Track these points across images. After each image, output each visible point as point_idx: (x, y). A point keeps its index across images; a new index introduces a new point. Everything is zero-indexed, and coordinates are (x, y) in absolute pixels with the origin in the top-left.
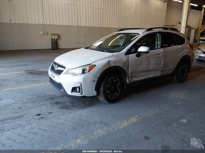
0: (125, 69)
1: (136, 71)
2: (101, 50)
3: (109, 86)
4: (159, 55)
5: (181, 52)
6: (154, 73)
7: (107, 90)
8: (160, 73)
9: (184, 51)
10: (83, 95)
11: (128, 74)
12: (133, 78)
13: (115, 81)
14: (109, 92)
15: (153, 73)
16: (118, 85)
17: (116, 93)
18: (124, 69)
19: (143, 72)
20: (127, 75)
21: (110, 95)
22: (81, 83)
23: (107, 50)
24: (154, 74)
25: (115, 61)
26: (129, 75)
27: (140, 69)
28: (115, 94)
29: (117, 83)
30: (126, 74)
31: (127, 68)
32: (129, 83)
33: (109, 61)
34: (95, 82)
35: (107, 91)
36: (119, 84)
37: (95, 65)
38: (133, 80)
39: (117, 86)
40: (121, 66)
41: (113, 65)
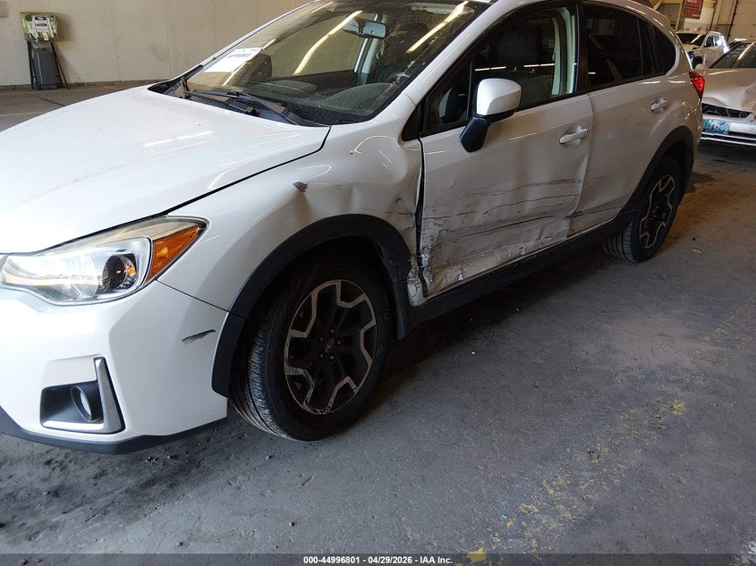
0: (403, 224)
1: (460, 229)
2: (249, 104)
3: (305, 335)
4: (569, 131)
5: (659, 112)
6: (539, 231)
7: (290, 365)
8: (564, 226)
9: (675, 106)
10: (130, 432)
11: (419, 253)
12: (443, 267)
13: (350, 305)
14: (301, 371)
15: (535, 229)
16: (362, 332)
17: (347, 380)
18: (398, 228)
19: (491, 231)
20: (413, 261)
21: (311, 392)
22: (98, 362)
23: (284, 104)
24: (541, 235)
25: (339, 187)
26: (425, 258)
27: (479, 218)
28: (341, 384)
29: (357, 316)
30: (408, 254)
31: (411, 222)
32: (421, 303)
33: (301, 187)
34: (213, 342)
35: (289, 371)
36: (373, 323)
37: (203, 225)
38: (444, 282)
39: (359, 333)
40: (379, 213)
41: (326, 209)
